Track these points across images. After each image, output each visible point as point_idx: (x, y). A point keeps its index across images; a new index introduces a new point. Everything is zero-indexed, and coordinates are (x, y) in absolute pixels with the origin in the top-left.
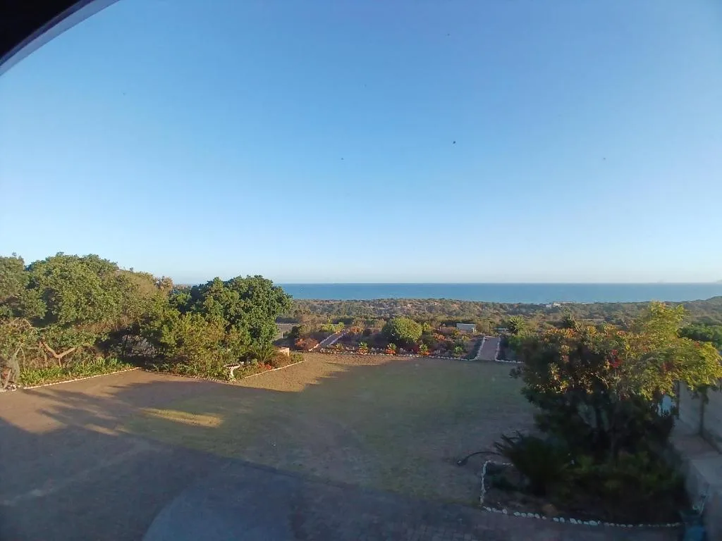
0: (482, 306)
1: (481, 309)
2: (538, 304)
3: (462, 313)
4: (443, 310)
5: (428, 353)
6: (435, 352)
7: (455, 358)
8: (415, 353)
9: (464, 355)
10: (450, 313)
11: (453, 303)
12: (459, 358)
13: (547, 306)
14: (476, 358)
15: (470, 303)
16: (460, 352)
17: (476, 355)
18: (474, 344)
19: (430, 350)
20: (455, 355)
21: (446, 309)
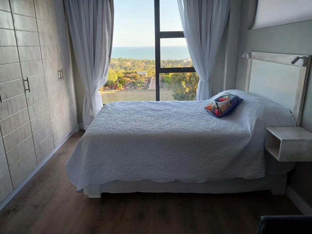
0: (146, 63)
1: (145, 65)
2: (179, 60)
3: (133, 68)
4: (121, 66)
5: (123, 89)
6: (127, 87)
7: (138, 90)
8: (115, 89)
9: (142, 88)
10: (126, 69)
11: (127, 61)
12: (139, 90)
13: (185, 61)
14: (149, 89)
15: (138, 61)
16: (140, 87)
17: (149, 87)
18: (147, 82)
19: (124, 87)
20: (138, 88)
21: (123, 66)
